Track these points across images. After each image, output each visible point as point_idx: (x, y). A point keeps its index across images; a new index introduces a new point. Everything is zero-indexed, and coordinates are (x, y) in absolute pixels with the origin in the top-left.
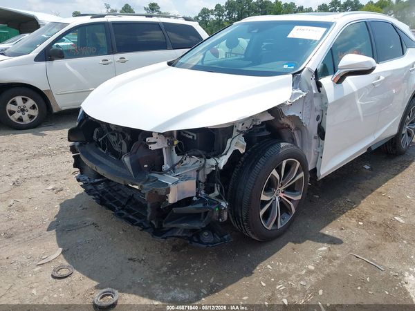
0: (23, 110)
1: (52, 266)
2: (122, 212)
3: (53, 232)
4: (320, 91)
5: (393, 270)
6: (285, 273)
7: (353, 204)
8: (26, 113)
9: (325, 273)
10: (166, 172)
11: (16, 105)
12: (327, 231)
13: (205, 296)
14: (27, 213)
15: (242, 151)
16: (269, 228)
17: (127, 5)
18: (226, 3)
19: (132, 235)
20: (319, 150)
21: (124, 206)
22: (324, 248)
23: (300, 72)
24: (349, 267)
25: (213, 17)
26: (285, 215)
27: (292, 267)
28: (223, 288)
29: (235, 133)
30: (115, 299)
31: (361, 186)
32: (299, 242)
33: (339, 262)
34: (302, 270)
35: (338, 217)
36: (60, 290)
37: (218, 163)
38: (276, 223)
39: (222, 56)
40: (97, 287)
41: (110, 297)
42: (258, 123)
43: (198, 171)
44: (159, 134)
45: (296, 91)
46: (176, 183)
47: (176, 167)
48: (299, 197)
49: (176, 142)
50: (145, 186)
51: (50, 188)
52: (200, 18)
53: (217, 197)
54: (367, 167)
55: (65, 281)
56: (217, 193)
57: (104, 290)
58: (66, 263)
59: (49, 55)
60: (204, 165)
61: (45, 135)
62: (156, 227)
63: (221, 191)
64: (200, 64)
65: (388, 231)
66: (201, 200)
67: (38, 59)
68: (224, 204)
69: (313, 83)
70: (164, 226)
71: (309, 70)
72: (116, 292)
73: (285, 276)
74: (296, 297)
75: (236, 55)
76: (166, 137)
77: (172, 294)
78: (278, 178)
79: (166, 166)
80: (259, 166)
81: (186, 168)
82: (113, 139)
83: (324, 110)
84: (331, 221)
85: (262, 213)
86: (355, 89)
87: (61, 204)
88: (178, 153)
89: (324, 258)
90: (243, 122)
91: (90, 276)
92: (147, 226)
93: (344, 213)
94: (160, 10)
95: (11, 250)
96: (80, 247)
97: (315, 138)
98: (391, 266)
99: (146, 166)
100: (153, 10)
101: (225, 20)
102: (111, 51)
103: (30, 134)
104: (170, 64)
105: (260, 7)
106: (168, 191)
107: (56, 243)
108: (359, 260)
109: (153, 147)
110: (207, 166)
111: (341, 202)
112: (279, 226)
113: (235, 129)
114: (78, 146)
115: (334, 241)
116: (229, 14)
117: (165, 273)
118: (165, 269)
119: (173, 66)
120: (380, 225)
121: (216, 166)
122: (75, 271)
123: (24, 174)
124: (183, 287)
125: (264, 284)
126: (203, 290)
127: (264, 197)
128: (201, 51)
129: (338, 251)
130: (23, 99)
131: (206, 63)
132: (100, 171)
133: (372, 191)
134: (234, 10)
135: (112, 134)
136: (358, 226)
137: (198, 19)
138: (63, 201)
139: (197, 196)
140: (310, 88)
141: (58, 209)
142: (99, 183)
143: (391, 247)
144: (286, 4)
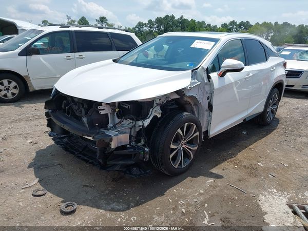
0: (8, 89)
1: (32, 189)
2: (79, 155)
3: (32, 169)
4: (209, 82)
5: (252, 193)
6: (185, 195)
7: (233, 155)
8: (10, 92)
9: (210, 195)
10: (110, 129)
11: (3, 85)
12: (214, 171)
13: (133, 207)
14: (13, 157)
15: (159, 116)
16: (176, 167)
17: (83, 17)
18: (156, 19)
19: (86, 172)
20: (209, 119)
21: (81, 152)
22: (211, 181)
23: (197, 69)
24: (226, 191)
25: (146, 29)
26: (186, 159)
27: (189, 191)
28: (145, 202)
29: (155, 105)
30: (75, 208)
31: (239, 144)
32: (195, 177)
33: (219, 188)
34: (196, 193)
35: (222, 162)
36: (38, 203)
37: (143, 124)
38: (180, 164)
39: (151, 57)
40: (62, 202)
41: (71, 207)
42: (169, 100)
43: (131, 129)
44: (107, 104)
45: (193, 81)
46: (117, 135)
47: (117, 126)
48: (196, 148)
49: (117, 110)
50: (96, 137)
51: (29, 141)
52: (137, 29)
53: (143, 145)
54: (245, 133)
55: (41, 198)
56: (143, 143)
57: (68, 203)
58: (41, 188)
59: (29, 51)
60: (135, 125)
61: (23, 107)
62: (102, 163)
63: (145, 142)
64: (135, 62)
65: (253, 171)
66: (132, 147)
67: (21, 54)
68: (147, 149)
69: (205, 76)
70: (108, 163)
71: (203, 68)
72: (76, 204)
73: (185, 197)
74: (191, 208)
75: (161, 56)
76: (110, 106)
77: (112, 206)
78: (182, 134)
79: (110, 125)
80: (169, 126)
81: (123, 127)
82: (75, 107)
83: (212, 93)
84: (217, 165)
85: (171, 156)
86: (233, 81)
87: (37, 152)
88: (118, 117)
89: (211, 186)
90: (160, 98)
91: (58, 195)
92: (96, 164)
93: (226, 160)
94: (108, 22)
95: (4, 179)
96: (50, 178)
97: (207, 110)
98: (251, 191)
99: (97, 124)
100: (102, 21)
101: (155, 31)
102: (73, 50)
103: (12, 106)
104: (114, 61)
105: (181, 23)
106: (111, 140)
107: (34, 176)
108: (232, 187)
109: (102, 112)
110: (137, 126)
111: (225, 154)
112: (183, 166)
113: (155, 102)
114: (51, 112)
115: (218, 177)
116: (158, 27)
117: (107, 194)
118: (107, 192)
119: (117, 62)
120: (248, 167)
121: (143, 126)
122: (48, 193)
123: (10, 132)
124: (119, 202)
125: (171, 201)
126: (131, 204)
127: (172, 146)
128: (137, 53)
129: (219, 182)
130: (8, 81)
131: (139, 61)
132: (66, 128)
133: (246, 147)
134: (161, 24)
135: (74, 104)
136: (234, 168)
137: (135, 30)
138: (38, 150)
139: (130, 144)
140: (203, 79)
141: (35, 155)
142: (64, 138)
143: (253, 180)
144: (198, 22)
